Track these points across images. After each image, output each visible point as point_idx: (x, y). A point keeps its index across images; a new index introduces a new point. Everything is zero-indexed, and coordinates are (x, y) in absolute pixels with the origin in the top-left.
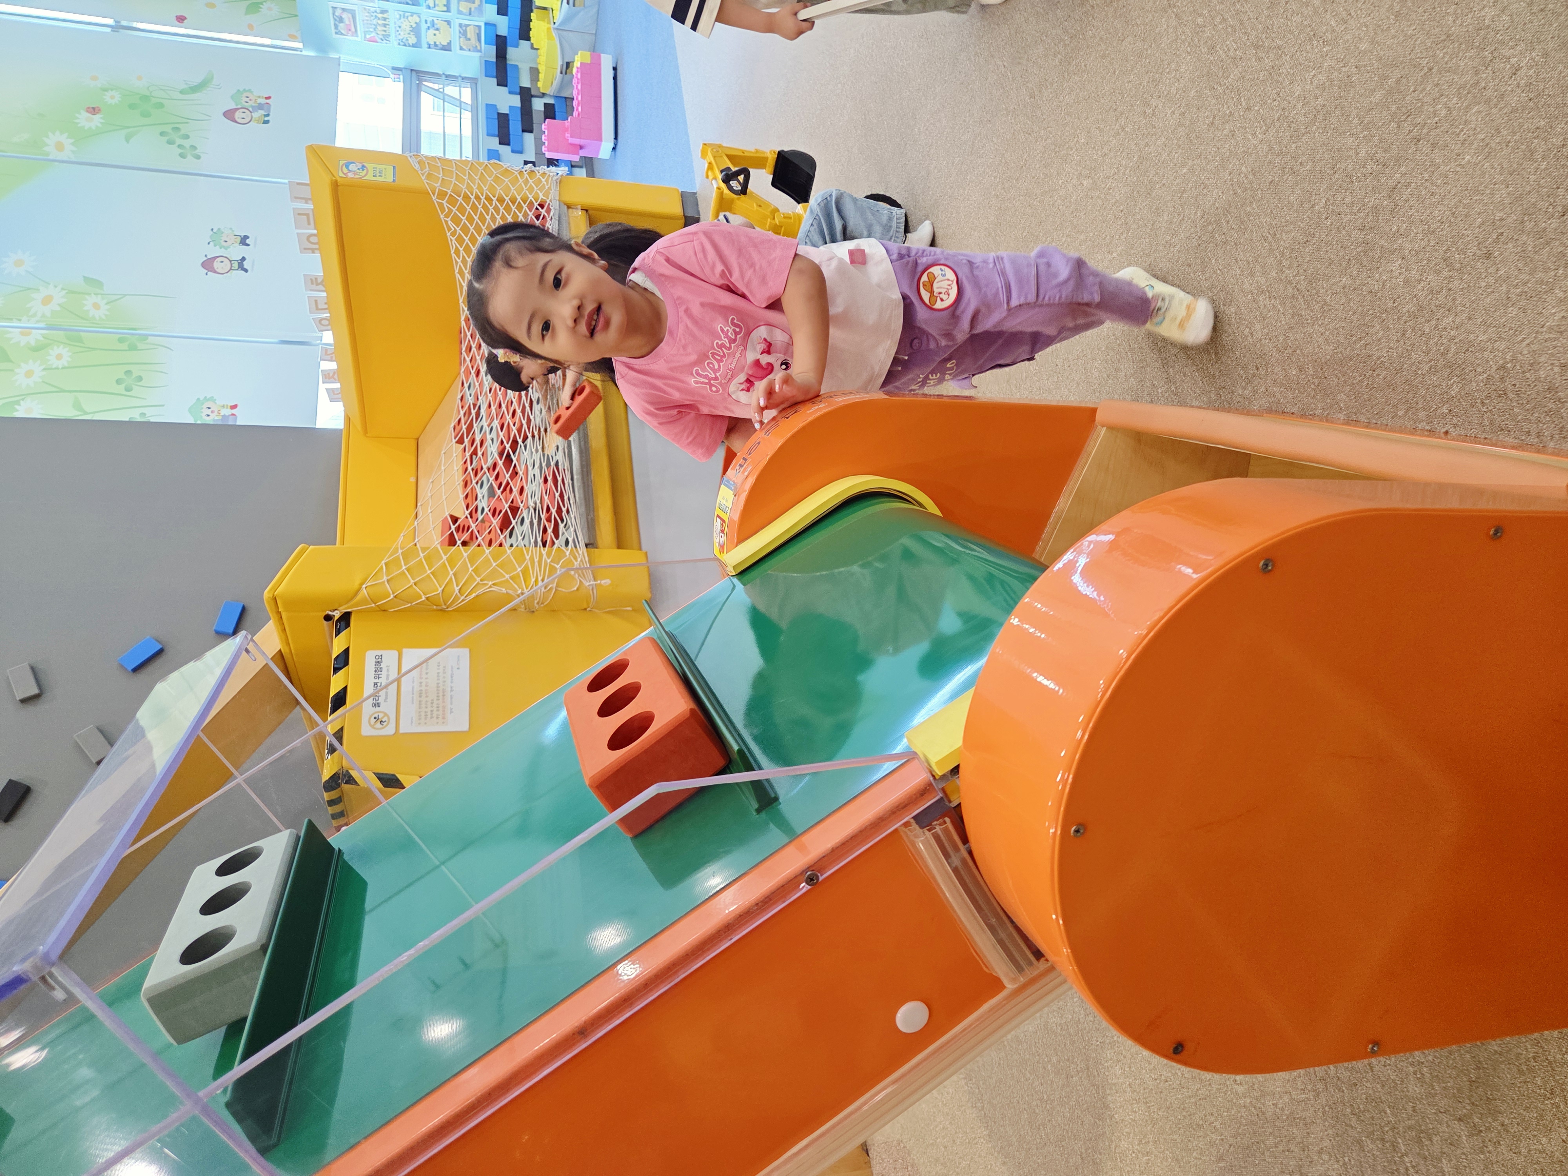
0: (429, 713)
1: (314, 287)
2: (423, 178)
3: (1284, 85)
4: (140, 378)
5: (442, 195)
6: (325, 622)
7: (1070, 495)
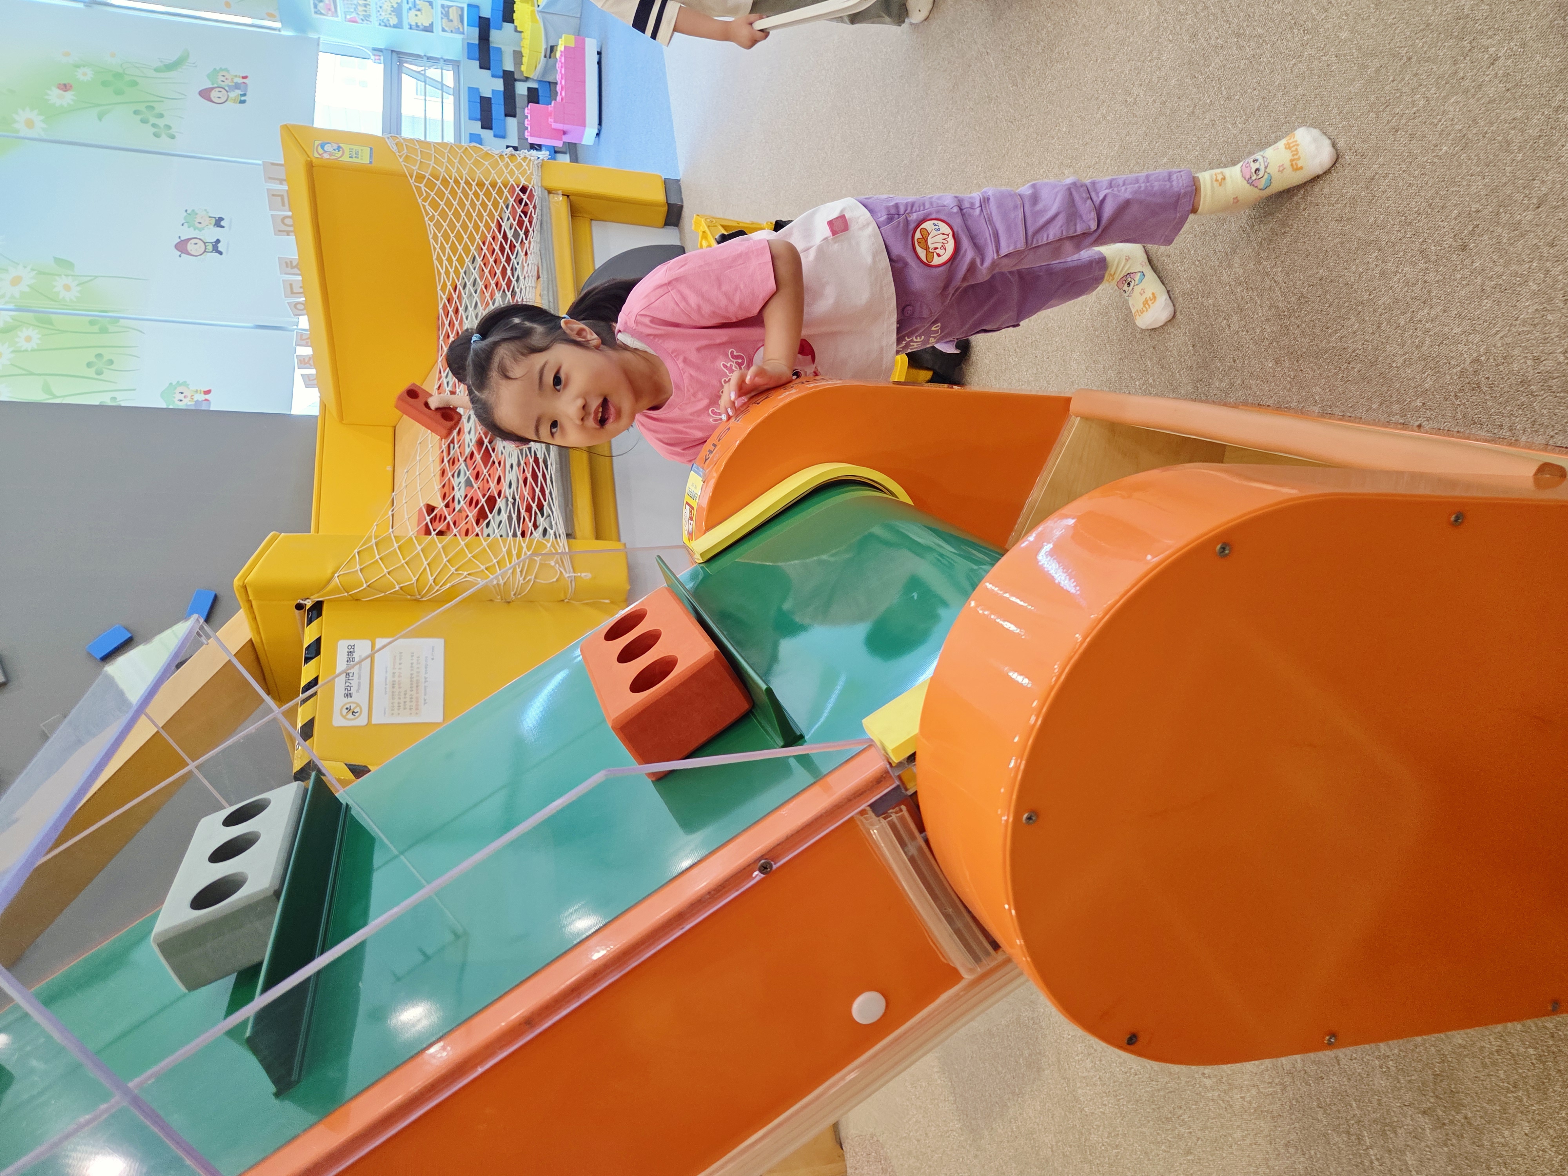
0: (402, 705)
1: (289, 270)
2: (401, 160)
3: (1264, 73)
4: (111, 362)
5: (420, 178)
6: (297, 612)
7: (1043, 485)
